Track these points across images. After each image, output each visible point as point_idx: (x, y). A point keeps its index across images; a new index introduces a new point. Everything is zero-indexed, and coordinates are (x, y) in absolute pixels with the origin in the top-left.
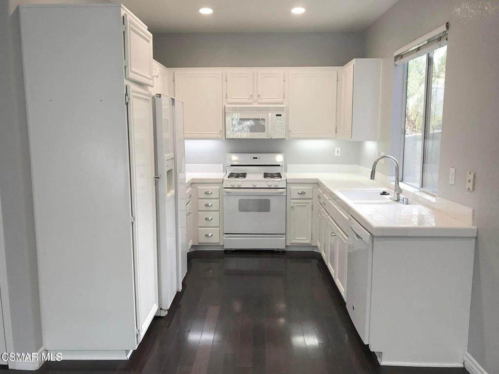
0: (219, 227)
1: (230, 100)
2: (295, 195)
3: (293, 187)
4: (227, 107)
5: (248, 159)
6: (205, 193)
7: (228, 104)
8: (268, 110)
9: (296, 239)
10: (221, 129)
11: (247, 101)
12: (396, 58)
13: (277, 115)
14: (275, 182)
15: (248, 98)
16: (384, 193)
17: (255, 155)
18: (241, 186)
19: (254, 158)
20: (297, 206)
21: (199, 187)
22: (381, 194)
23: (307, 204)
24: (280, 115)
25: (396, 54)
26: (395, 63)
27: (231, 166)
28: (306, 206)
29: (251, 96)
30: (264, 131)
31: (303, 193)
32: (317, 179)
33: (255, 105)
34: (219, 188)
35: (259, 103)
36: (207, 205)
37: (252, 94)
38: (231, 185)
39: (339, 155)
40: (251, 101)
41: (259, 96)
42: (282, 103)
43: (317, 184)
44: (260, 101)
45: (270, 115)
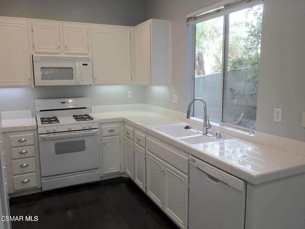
0: (35, 172)
1: (38, 50)
2: (106, 133)
3: (103, 127)
4: (35, 56)
5: (55, 104)
6: (19, 141)
7: (36, 53)
8: (75, 60)
9: (108, 169)
10: (30, 78)
11: (54, 51)
12: (188, 19)
13: (83, 65)
14: (89, 124)
15: (56, 48)
16: (187, 128)
17: (63, 100)
18: (56, 131)
19: (62, 103)
20: (108, 142)
21: (10, 136)
22: (185, 128)
23: (116, 140)
24: (86, 65)
25: (188, 16)
26: (188, 23)
27: (41, 111)
28: (115, 141)
29: (59, 47)
30: (73, 79)
31: (112, 131)
32: (123, 118)
33: (62, 55)
34: (34, 135)
35: (66, 54)
36: (21, 153)
37: (59, 45)
38: (47, 131)
39: (131, 97)
40: (59, 51)
41: (66, 47)
42: (87, 54)
43: (123, 122)
44: (66, 51)
45: (77, 64)
